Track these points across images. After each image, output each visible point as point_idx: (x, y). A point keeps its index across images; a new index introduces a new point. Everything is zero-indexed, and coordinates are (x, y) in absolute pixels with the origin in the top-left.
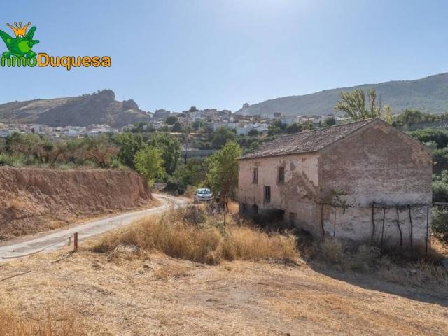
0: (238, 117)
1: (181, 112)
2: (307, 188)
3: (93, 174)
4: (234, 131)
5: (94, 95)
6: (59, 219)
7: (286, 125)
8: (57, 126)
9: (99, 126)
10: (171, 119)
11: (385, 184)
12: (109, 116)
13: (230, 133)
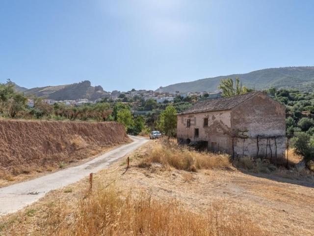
0: (157, 94)
1: (126, 91)
2: (223, 129)
3: (105, 124)
4: (156, 101)
5: (80, 83)
6: (95, 150)
7: (183, 97)
8: (59, 100)
9: (82, 100)
10: (122, 96)
11: (263, 126)
12: (88, 94)
13: (154, 102)
